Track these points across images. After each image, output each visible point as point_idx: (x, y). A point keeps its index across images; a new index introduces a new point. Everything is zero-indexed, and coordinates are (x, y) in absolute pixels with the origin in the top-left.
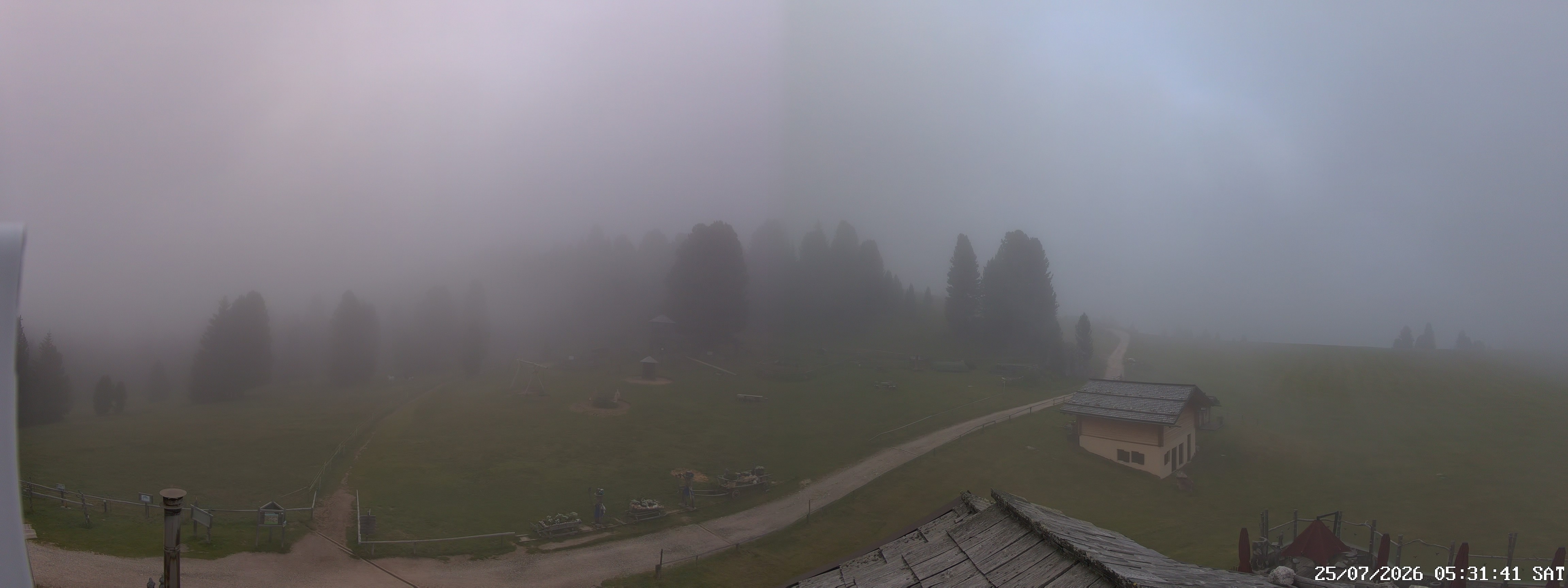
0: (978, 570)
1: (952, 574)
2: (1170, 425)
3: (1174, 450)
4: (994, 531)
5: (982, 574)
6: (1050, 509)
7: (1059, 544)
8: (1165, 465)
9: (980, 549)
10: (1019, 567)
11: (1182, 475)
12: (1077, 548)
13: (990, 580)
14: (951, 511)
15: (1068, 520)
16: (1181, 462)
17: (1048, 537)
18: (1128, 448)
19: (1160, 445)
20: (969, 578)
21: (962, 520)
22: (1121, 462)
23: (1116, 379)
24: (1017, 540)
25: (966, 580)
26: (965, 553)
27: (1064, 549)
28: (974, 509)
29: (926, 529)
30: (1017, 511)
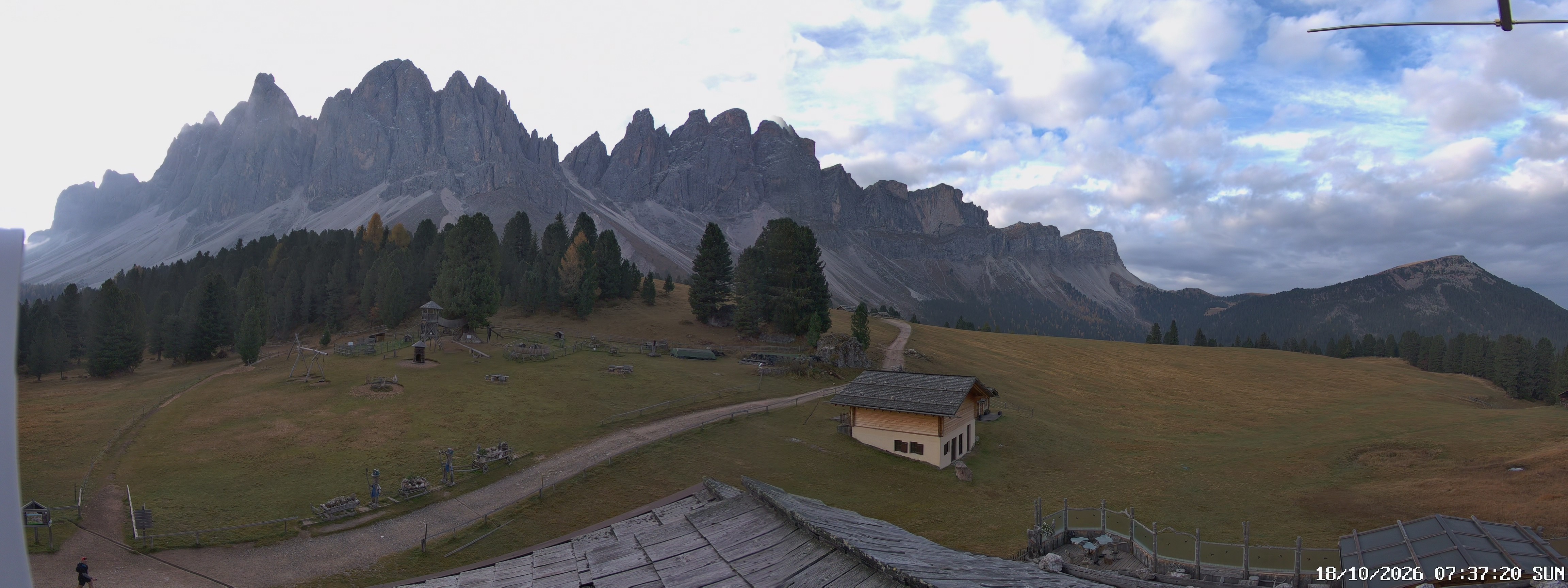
0: (720, 556)
1: (688, 558)
2: (950, 415)
3: (954, 440)
4: (743, 520)
5: (726, 561)
6: (809, 499)
7: (814, 533)
8: (945, 454)
9: (724, 536)
10: (772, 558)
11: (961, 465)
12: (833, 536)
13: (735, 569)
14: (691, 496)
15: (828, 509)
16: (961, 452)
17: (802, 525)
18: (907, 439)
19: (940, 435)
20: (708, 564)
21: (704, 506)
22: (898, 453)
23: (896, 370)
24: (771, 531)
25: (705, 566)
26: (705, 539)
27: (820, 537)
28: (718, 496)
29: (661, 512)
30: (774, 501)
